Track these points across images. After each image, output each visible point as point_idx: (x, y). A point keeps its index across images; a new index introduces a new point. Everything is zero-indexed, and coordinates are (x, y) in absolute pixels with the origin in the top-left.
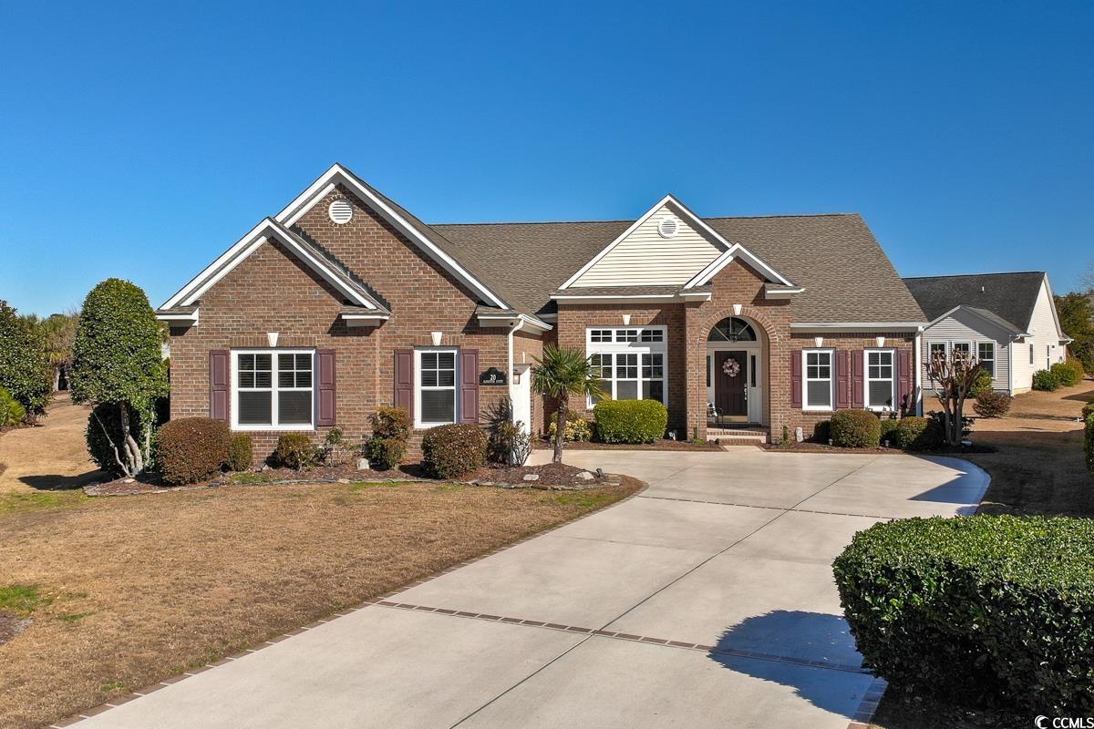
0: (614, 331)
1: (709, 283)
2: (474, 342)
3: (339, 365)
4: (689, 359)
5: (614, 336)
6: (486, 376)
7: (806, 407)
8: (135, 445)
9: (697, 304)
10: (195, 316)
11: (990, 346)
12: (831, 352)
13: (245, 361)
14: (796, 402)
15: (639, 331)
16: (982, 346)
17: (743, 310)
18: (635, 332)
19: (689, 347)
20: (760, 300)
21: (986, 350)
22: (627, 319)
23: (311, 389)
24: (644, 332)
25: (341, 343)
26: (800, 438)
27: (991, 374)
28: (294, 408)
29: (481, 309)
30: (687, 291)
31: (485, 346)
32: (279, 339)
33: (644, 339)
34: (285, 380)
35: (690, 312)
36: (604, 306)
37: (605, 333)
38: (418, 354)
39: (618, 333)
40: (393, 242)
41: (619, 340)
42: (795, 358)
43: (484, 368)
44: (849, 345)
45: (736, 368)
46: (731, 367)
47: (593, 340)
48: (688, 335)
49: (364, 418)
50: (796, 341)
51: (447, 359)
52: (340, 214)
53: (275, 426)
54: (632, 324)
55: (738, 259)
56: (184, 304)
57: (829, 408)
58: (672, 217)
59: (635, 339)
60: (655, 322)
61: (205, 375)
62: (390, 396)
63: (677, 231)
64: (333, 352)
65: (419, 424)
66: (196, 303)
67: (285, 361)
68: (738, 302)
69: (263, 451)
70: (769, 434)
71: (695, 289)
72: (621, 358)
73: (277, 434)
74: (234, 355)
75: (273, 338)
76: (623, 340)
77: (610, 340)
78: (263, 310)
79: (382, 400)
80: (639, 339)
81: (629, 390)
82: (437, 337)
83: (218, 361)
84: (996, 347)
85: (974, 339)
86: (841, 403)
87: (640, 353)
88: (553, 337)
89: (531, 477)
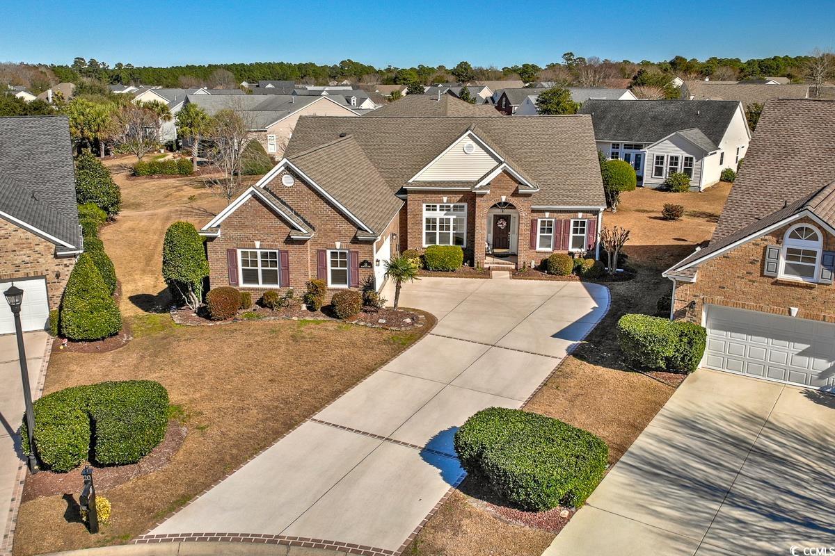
0: (438, 206)
1: (489, 184)
2: (354, 248)
3: (290, 258)
4: (477, 225)
5: (438, 208)
6: (362, 264)
7: (538, 249)
8: (194, 296)
9: (482, 195)
10: (219, 234)
11: (691, 159)
12: (553, 220)
13: (244, 254)
14: (532, 246)
15: (452, 205)
16: (686, 159)
17: (506, 199)
18: (449, 206)
19: (477, 218)
20: (516, 194)
21: (688, 161)
22: (445, 199)
23: (277, 268)
24: (454, 206)
25: (290, 248)
26: (533, 267)
27: (690, 176)
28: (270, 277)
29: (359, 232)
30: (476, 189)
31: (362, 250)
32: (261, 245)
33: (454, 210)
34: (265, 263)
35: (478, 200)
36: (432, 192)
37: (433, 206)
38: (329, 252)
39: (441, 206)
40: (315, 197)
41: (441, 210)
42: (534, 223)
43: (361, 260)
44: (563, 217)
45: (505, 224)
46: (502, 224)
47: (427, 210)
48: (477, 212)
49: (303, 283)
50: (535, 214)
51: (343, 255)
52: (288, 181)
53: (261, 285)
54: (448, 202)
55: (505, 171)
56: (213, 226)
57: (550, 250)
58: (471, 142)
59: (449, 210)
60: (460, 201)
61: (226, 260)
62: (316, 272)
63: (474, 150)
64: (287, 252)
65: (330, 285)
66: (219, 226)
67: (264, 255)
68: (504, 194)
69: (255, 298)
70: (517, 264)
71: (482, 188)
72: (442, 221)
73: (262, 289)
74: (239, 252)
75: (258, 244)
76: (443, 210)
77: (435, 210)
78: (252, 230)
79: (311, 275)
80: (452, 210)
81: (444, 238)
82: (338, 245)
83: (231, 254)
84: (695, 160)
85: (682, 154)
86: (556, 247)
87: (452, 218)
88: (405, 208)
89: (382, 321)
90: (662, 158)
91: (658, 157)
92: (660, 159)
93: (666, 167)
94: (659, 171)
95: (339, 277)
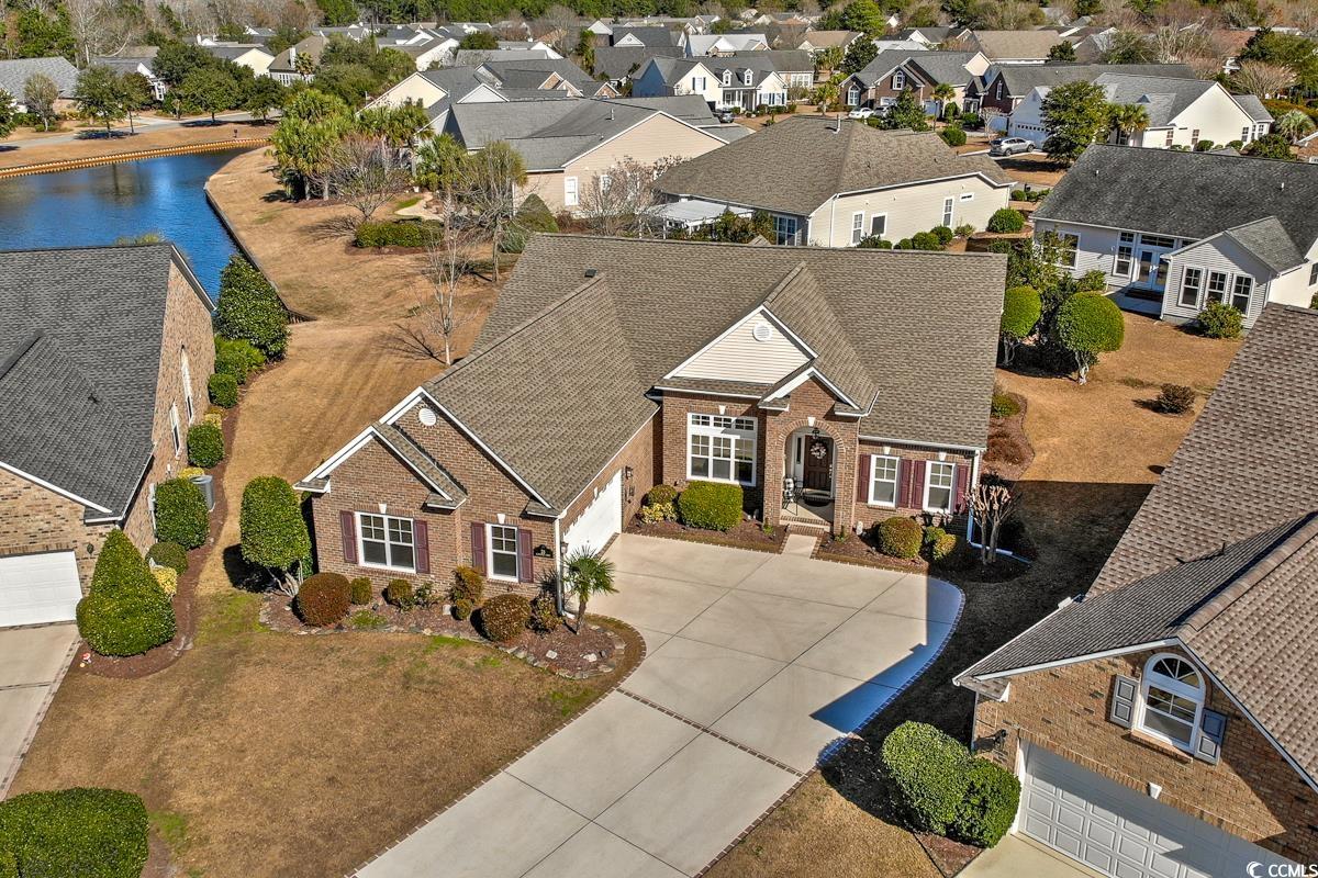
0: (712, 417)
1: (787, 396)
2: (527, 525)
3: (430, 532)
4: (767, 458)
5: (712, 421)
6: (538, 550)
7: (871, 501)
8: (291, 578)
9: (776, 413)
10: (328, 488)
11: (1248, 281)
12: (898, 459)
13: (366, 519)
14: (862, 497)
15: (733, 419)
16: (1240, 280)
17: (816, 423)
18: (730, 420)
19: (768, 448)
20: (830, 416)
21: (1243, 285)
22: (722, 409)
23: (412, 545)
24: (737, 421)
25: (429, 517)
26: (860, 531)
27: (1243, 310)
28: (401, 556)
29: (532, 504)
30: (765, 404)
31: (537, 528)
32: (387, 509)
33: (737, 427)
34: (394, 536)
35: (769, 419)
36: (704, 394)
37: (704, 418)
38: (489, 528)
39: (715, 419)
40: (467, 445)
41: (715, 425)
42: (864, 461)
43: (536, 545)
44: (914, 456)
45: (823, 452)
46: (818, 451)
47: (693, 422)
48: (768, 438)
49: (450, 571)
50: (866, 447)
51: (510, 533)
52: (427, 418)
53: (389, 567)
54: (726, 413)
55: (814, 378)
56: (320, 477)
57: (892, 505)
58: (766, 323)
59: (730, 426)
60: (746, 414)
61: (339, 526)
62: (470, 554)
63: (771, 335)
64: (425, 523)
65: (491, 575)
66: (327, 477)
67: (393, 523)
68: (812, 414)
69: (378, 585)
70: (832, 523)
71: (775, 402)
72: (717, 440)
73: (392, 574)
74: (358, 515)
75: (383, 508)
76: (719, 425)
77: (707, 424)
78: (374, 487)
79: (463, 560)
80: (733, 426)
81: (721, 469)
82: (502, 518)
83: (347, 517)
84: (1254, 283)
85: (1232, 271)
86: (902, 503)
87: (734, 438)
88: (659, 415)
89: (552, 655)
90: (1198, 273)
91: (1190, 272)
92: (1192, 276)
93: (1203, 290)
94: (1190, 296)
95: (504, 565)
